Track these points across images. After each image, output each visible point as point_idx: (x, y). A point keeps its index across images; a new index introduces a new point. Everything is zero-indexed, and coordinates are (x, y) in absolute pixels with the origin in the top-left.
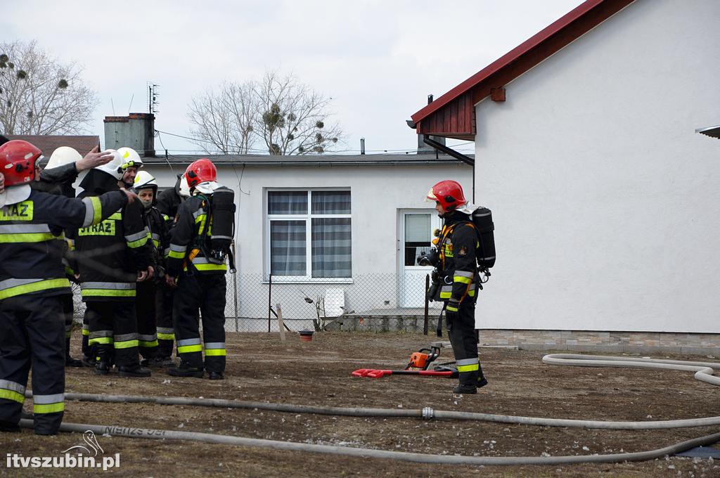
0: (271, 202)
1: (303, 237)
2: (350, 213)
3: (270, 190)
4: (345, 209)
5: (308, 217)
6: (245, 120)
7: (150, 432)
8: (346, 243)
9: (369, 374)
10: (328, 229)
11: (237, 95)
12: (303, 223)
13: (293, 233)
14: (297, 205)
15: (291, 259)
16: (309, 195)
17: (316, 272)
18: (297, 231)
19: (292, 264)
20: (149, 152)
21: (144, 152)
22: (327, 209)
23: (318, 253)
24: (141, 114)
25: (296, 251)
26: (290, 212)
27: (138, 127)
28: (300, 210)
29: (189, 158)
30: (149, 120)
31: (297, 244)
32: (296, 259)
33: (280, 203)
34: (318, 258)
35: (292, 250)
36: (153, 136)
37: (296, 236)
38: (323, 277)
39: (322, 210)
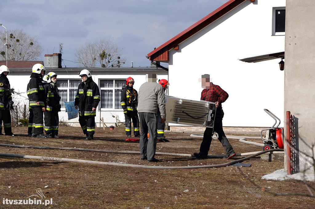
1: (112, 95)
5: (113, 88)
6: (94, 56)
7: (57, 159)
9: (132, 140)
11: (91, 47)
12: (111, 91)
13: (108, 94)
14: (110, 85)
15: (108, 103)
16: (114, 81)
17: (116, 107)
18: (110, 93)
19: (108, 104)
20: (60, 66)
21: (58, 67)
22: (120, 86)
23: (117, 101)
24: (57, 54)
25: (110, 100)
26: (107, 87)
27: (56, 58)
28: (111, 86)
29: (73, 68)
30: (60, 55)
31: (110, 98)
32: (109, 103)
33: (104, 84)
34: (117, 102)
35: (108, 100)
36: (61, 61)
37: (109, 95)
38: (119, 109)
39: (118, 86)
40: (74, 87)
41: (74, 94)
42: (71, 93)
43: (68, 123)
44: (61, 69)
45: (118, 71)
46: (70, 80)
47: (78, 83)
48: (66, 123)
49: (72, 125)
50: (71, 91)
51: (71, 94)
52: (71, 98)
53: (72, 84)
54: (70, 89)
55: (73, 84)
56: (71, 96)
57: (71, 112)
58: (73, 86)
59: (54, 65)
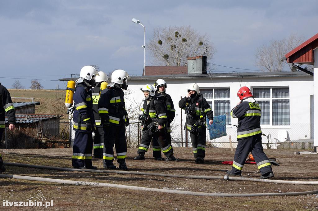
0: (255, 92)
1: (268, 108)
2: (289, 97)
3: (254, 88)
4: (287, 96)
5: (270, 99)
7: (94, 184)
8: (288, 110)
10: (280, 104)
12: (268, 102)
13: (264, 106)
14: (266, 94)
15: (264, 117)
16: (271, 90)
17: (274, 123)
18: (266, 105)
19: (264, 119)
20: (204, 72)
21: (202, 72)
22: (279, 96)
23: (275, 115)
24: (201, 56)
25: (266, 114)
26: (263, 97)
27: (200, 62)
28: (267, 96)
29: (220, 74)
30: (204, 58)
31: (266, 111)
32: (266, 117)
33: (258, 93)
34: (275, 117)
35: (264, 113)
36: (206, 66)
37: (266, 107)
38: (278, 125)
39: (276, 96)
40: (220, 98)
41: (220, 107)
42: (217, 105)
43: (213, 144)
44: (205, 75)
45: (275, 77)
46: (215, 89)
47: (226, 92)
48: (211, 144)
49: (218, 146)
50: (217, 103)
51: (217, 107)
52: (217, 112)
53: (217, 94)
54: (215, 101)
55: (220, 94)
56: (217, 109)
57: (214, 130)
58: (220, 96)
59: (197, 71)
